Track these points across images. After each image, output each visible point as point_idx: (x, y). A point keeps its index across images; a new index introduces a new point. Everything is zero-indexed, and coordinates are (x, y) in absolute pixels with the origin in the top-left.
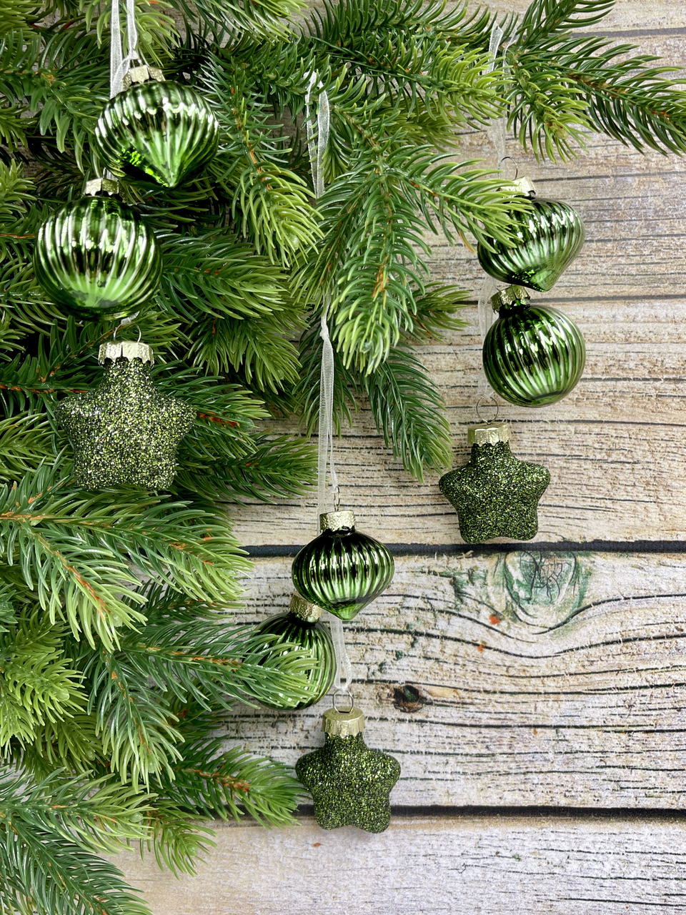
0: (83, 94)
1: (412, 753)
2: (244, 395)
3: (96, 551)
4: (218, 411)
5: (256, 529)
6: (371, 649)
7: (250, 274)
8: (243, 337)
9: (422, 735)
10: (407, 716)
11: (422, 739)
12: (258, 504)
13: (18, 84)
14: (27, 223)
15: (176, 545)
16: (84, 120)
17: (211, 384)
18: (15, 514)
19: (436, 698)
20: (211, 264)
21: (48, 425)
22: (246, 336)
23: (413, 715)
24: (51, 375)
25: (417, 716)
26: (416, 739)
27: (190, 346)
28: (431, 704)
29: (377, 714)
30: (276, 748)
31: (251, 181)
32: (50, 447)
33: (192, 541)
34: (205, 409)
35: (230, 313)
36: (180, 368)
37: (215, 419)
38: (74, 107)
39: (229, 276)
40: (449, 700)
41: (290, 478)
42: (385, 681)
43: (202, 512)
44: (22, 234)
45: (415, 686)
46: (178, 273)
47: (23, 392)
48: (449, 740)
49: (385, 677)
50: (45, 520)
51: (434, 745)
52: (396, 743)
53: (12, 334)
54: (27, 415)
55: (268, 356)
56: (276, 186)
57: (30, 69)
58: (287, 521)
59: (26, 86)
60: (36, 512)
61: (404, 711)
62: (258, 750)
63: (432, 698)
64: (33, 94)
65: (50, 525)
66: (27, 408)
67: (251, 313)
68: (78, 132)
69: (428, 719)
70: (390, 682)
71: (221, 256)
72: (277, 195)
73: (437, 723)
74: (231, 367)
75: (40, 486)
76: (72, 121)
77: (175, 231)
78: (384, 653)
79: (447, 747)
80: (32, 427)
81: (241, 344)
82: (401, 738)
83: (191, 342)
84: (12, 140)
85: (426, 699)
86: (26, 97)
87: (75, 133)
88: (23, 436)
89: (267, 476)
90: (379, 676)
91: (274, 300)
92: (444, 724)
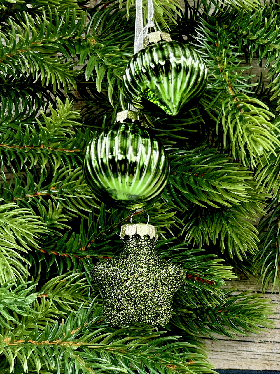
0: (115, 52)
2: (219, 262)
3: (116, 368)
4: (201, 273)
5: (223, 357)
7: (226, 176)
8: (220, 220)
12: (225, 340)
13: (72, 46)
14: (75, 141)
15: (170, 366)
16: (115, 70)
17: (196, 255)
18: (62, 341)
20: (199, 169)
21: (86, 281)
22: (221, 220)
24: (88, 246)
27: (182, 227)
31: (230, 108)
32: (86, 296)
33: (180, 363)
34: (192, 272)
35: (211, 204)
36: (175, 243)
37: (199, 279)
38: (108, 61)
39: (211, 178)
41: (249, 322)
43: (188, 344)
44: (72, 149)
46: (176, 176)
47: (70, 258)
50: (82, 346)
53: (63, 218)
54: (71, 274)
55: (237, 234)
56: (248, 110)
57: (80, 36)
58: (245, 353)
59: (77, 47)
60: (76, 340)
64: (82, 53)
65: (86, 349)
66: (72, 269)
67: (226, 204)
68: (110, 79)
71: (206, 163)
72: (248, 117)
74: (210, 241)
75: (79, 323)
76: (107, 71)
77: (175, 146)
80: (74, 281)
81: (218, 225)
83: (183, 225)
84: (67, 86)
86: (77, 55)
87: (108, 79)
88: (69, 288)
89: (232, 320)
91: (241, 194)
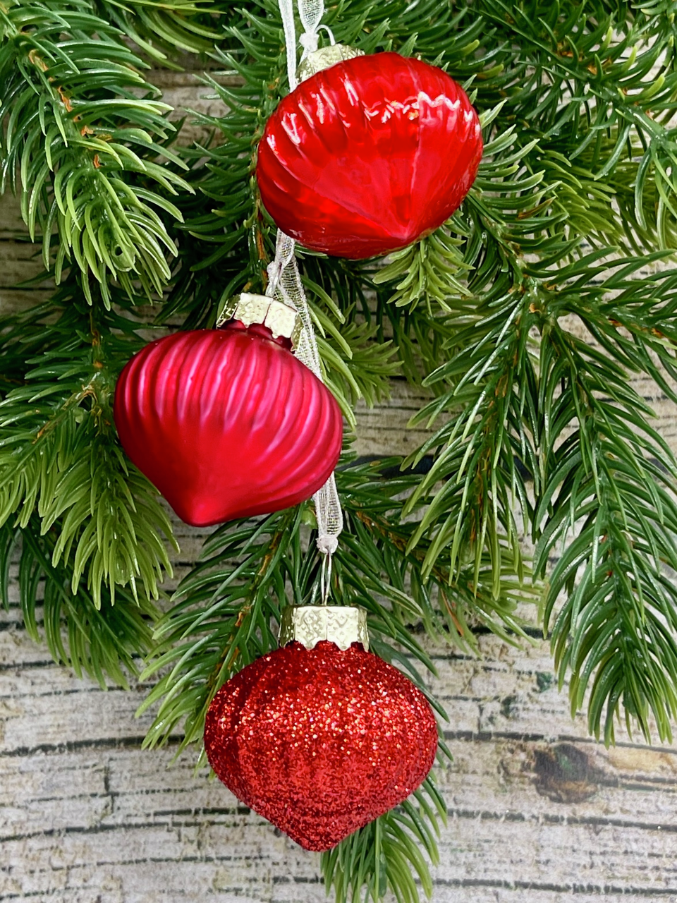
1: (578, 890)
6: (486, 669)
9: (598, 850)
10: (565, 811)
11: (598, 860)
19: (623, 772)
23: (577, 807)
25: (587, 811)
26: (585, 860)
28: (612, 783)
29: (500, 807)
30: (286, 880)
40: (652, 775)
42: (515, 736)
45: (579, 745)
48: (655, 862)
49: (517, 728)
51: (624, 872)
52: (543, 868)
61: (559, 800)
62: (245, 886)
63: (616, 772)
69: (610, 817)
70: (527, 738)
73: (627, 825)
78: (513, 678)
79: (652, 876)
82: (553, 858)
85: (601, 772)
90: (502, 725)
92: (643, 826)
